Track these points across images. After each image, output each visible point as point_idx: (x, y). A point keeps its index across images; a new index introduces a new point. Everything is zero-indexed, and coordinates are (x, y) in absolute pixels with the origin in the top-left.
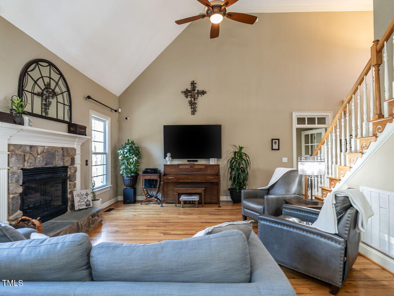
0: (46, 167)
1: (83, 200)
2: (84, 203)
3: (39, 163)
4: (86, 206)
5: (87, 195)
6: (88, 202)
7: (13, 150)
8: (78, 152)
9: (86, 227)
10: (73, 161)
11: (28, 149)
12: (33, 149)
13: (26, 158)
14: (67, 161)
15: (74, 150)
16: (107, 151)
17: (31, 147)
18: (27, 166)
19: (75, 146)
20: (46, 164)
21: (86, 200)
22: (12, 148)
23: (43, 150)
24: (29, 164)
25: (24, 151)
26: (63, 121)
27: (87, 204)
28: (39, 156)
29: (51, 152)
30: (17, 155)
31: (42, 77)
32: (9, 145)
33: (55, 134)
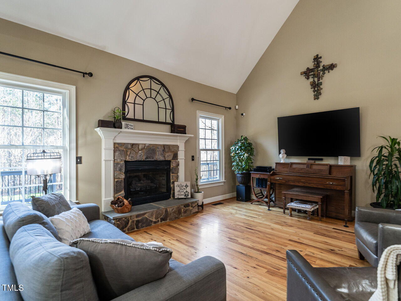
0: (147, 160)
1: (182, 191)
2: (183, 193)
3: (141, 156)
4: (185, 196)
5: (186, 186)
6: (187, 193)
7: (117, 147)
8: (182, 148)
9: (175, 215)
10: (175, 156)
11: (130, 147)
12: (134, 146)
13: (128, 153)
14: (168, 156)
15: (177, 147)
16: (220, 148)
17: (133, 145)
18: (128, 159)
19: (178, 144)
20: (147, 158)
21: (185, 191)
22: (117, 145)
23: (144, 147)
24: (130, 157)
25: (126, 148)
26: (165, 123)
27: (186, 195)
28: (140, 152)
29: (151, 149)
30: (120, 151)
31: (143, 90)
32: (115, 144)
33: (153, 134)
